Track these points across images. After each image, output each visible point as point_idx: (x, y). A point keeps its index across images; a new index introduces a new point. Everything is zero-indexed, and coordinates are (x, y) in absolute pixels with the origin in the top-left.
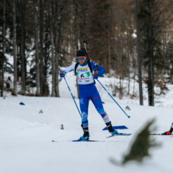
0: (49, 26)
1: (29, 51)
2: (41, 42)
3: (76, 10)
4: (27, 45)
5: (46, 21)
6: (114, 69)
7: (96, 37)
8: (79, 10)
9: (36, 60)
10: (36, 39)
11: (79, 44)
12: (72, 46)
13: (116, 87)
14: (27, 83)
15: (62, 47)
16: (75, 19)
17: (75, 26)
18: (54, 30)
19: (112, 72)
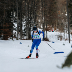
0: (32, 11)
1: (23, 21)
2: (28, 18)
3: (42, 5)
4: (22, 19)
5: (30, 9)
6: (58, 28)
7: (51, 15)
8: (44, 5)
9: (26, 25)
10: (26, 16)
11: (44, 19)
12: (41, 19)
13: (59, 36)
14: (23, 35)
15: (37, 20)
16: (42, 8)
17: (42, 11)
18: (34, 13)
19: (57, 29)
